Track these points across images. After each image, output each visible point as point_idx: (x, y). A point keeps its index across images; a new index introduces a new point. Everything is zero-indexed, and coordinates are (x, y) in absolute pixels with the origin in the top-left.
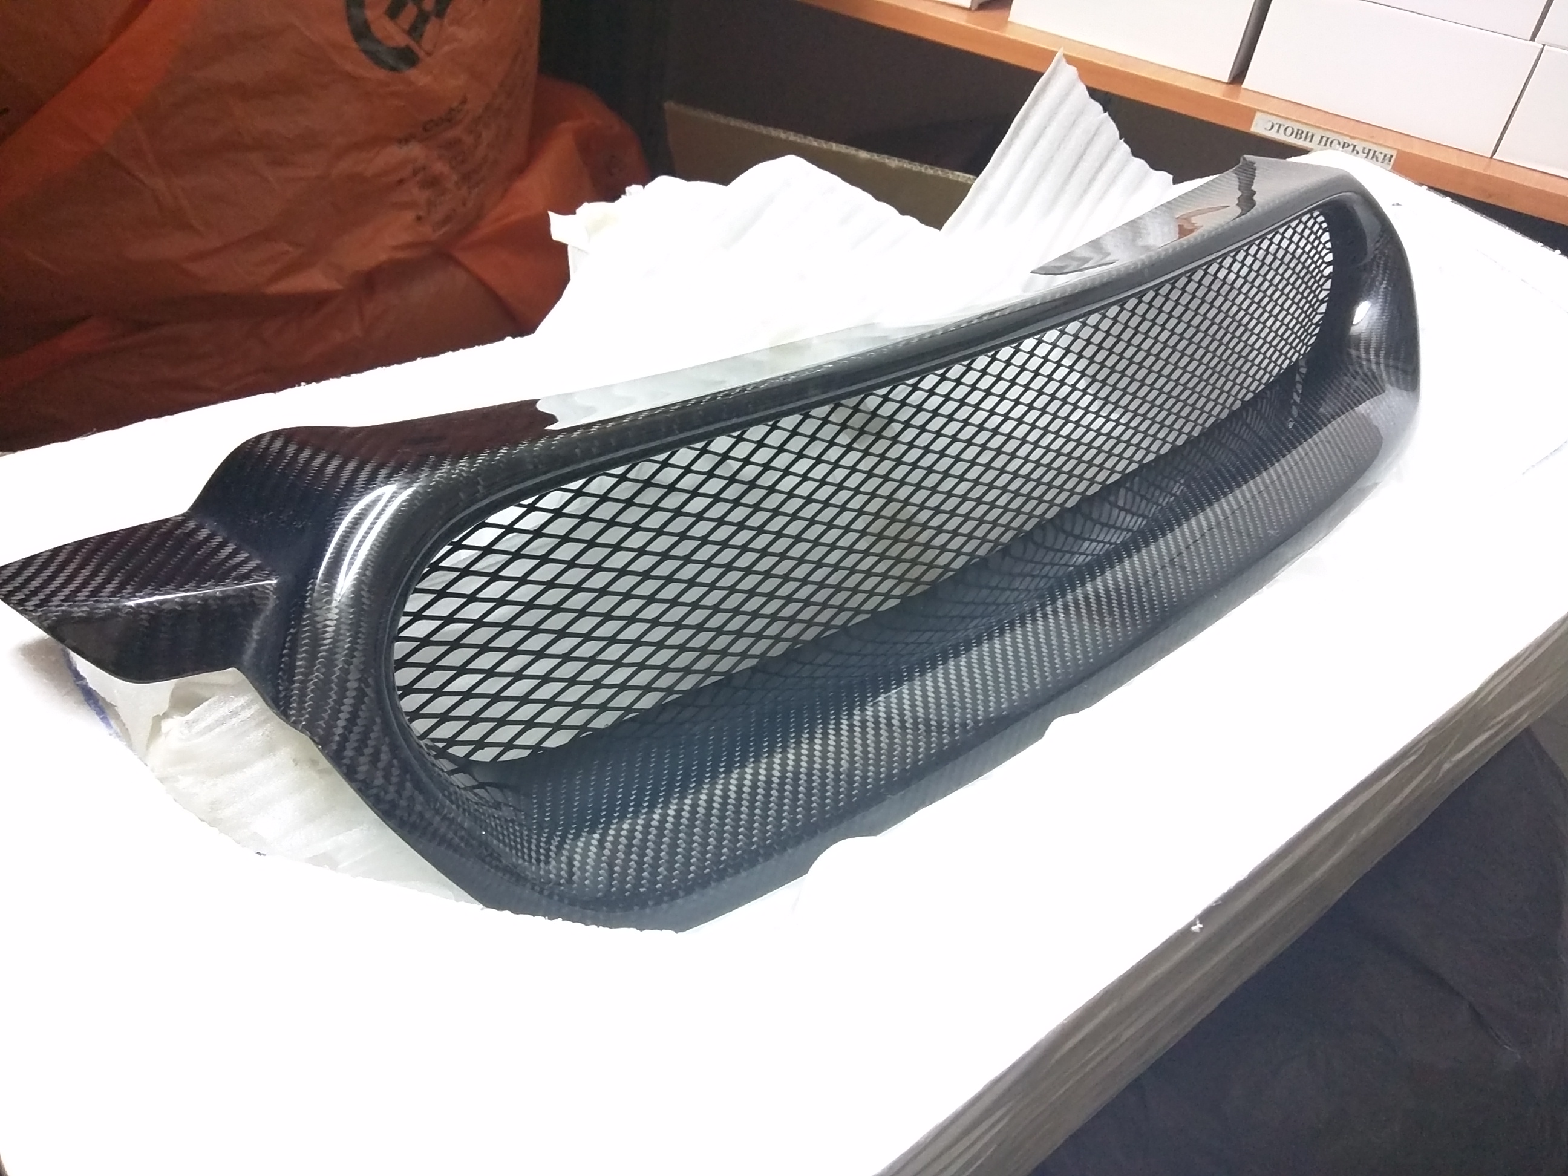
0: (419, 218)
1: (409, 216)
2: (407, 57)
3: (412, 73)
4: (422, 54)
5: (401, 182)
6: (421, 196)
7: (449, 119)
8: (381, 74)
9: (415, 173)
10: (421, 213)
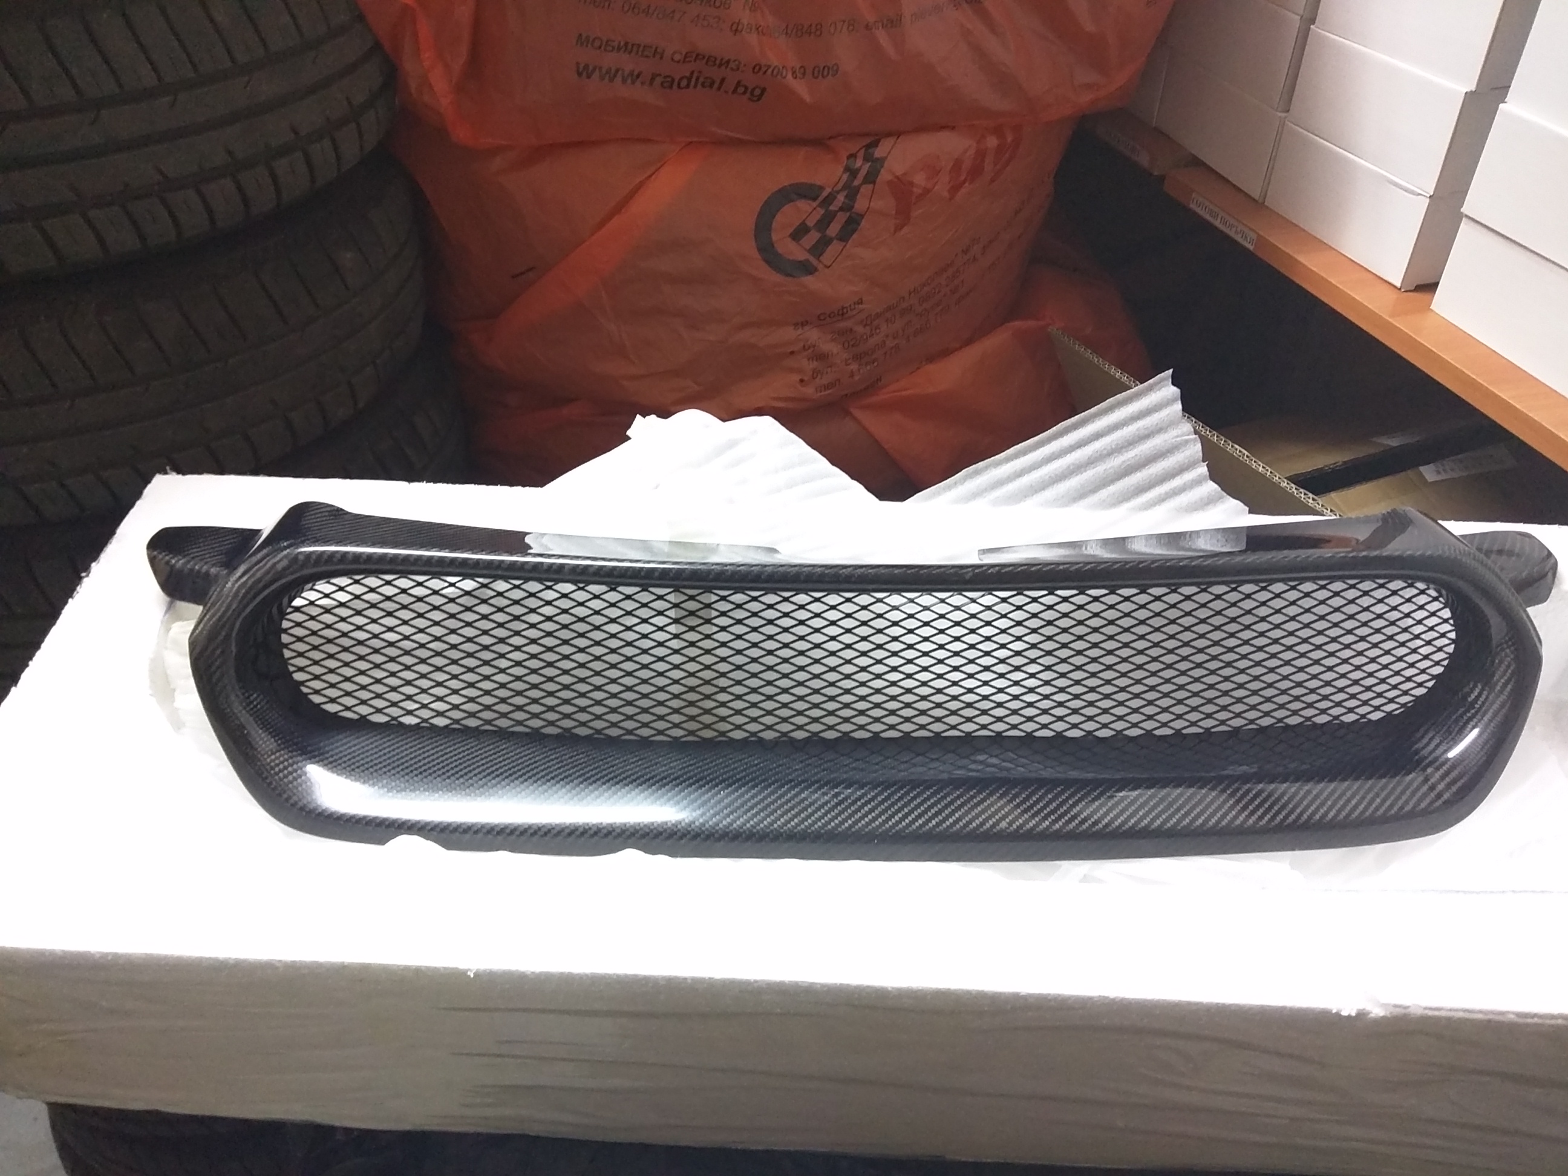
0: (802, 381)
1: (796, 378)
2: (808, 269)
3: (808, 280)
4: (820, 267)
5: (792, 353)
6: (809, 366)
7: (842, 313)
8: (777, 278)
9: (804, 348)
10: (806, 378)
